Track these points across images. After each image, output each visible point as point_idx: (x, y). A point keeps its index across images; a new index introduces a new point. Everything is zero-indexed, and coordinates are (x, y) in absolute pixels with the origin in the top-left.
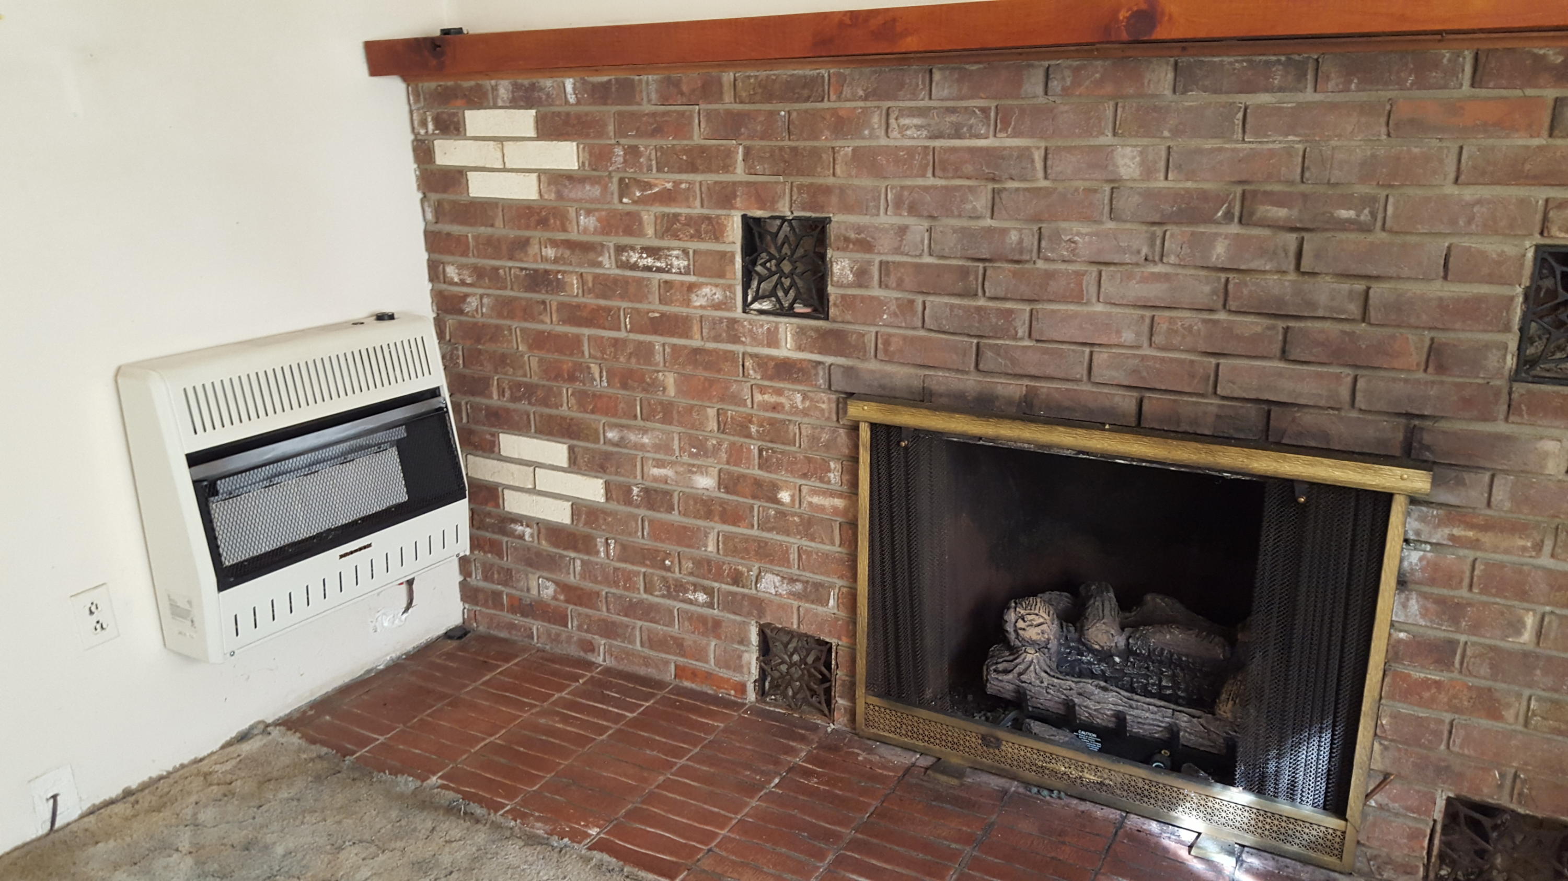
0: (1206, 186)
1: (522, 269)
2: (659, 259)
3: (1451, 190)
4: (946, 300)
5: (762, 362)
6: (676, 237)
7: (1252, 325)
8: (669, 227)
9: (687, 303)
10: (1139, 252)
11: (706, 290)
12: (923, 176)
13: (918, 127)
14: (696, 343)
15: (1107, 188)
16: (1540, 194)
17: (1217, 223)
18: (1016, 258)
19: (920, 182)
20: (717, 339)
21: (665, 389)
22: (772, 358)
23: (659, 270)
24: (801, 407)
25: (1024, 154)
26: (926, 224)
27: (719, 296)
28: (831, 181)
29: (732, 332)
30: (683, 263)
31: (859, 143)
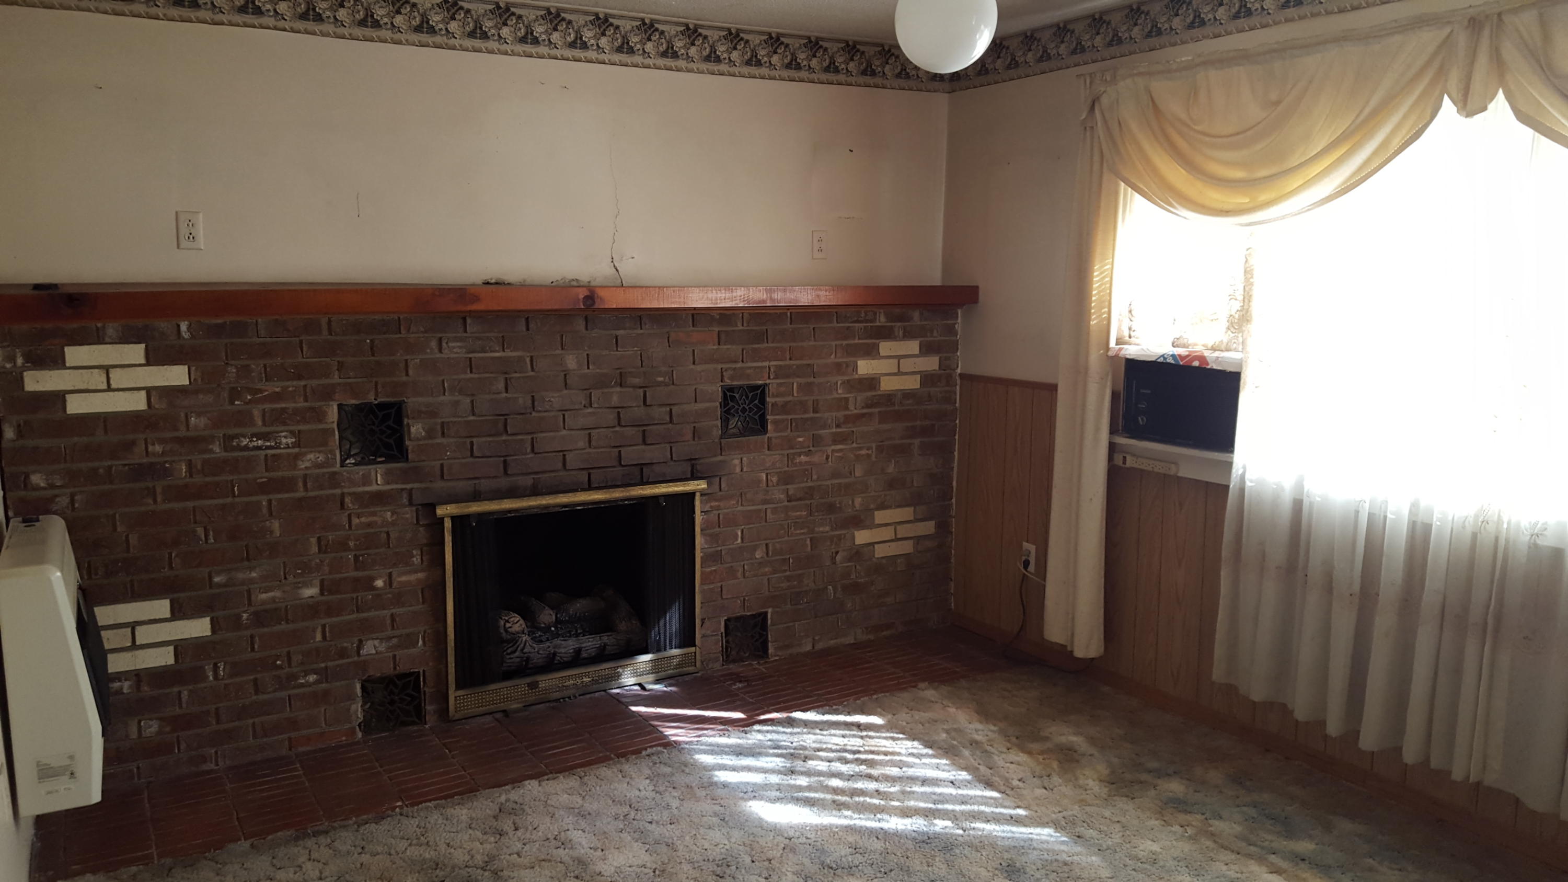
0: (605, 371)
1: (125, 465)
2: (268, 441)
3: (692, 367)
4: (484, 439)
5: (357, 497)
6: (285, 424)
7: (630, 431)
8: (279, 418)
9: (295, 467)
10: (581, 403)
11: (311, 456)
12: (466, 373)
13: (460, 347)
14: (301, 494)
15: (562, 374)
16: (719, 366)
17: (612, 387)
18: (522, 412)
19: (463, 376)
20: (321, 487)
21: (272, 532)
22: (367, 492)
23: (268, 448)
24: (390, 520)
25: (521, 359)
26: (468, 400)
27: (321, 458)
28: (404, 378)
29: (334, 480)
30: (290, 441)
31: (424, 357)
